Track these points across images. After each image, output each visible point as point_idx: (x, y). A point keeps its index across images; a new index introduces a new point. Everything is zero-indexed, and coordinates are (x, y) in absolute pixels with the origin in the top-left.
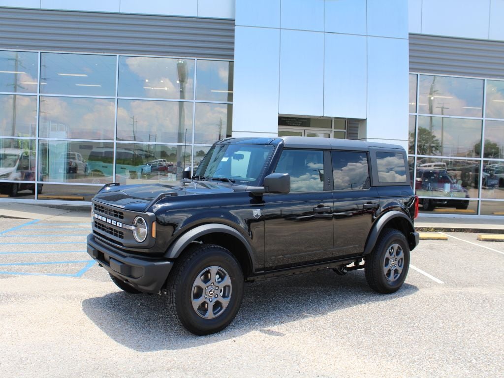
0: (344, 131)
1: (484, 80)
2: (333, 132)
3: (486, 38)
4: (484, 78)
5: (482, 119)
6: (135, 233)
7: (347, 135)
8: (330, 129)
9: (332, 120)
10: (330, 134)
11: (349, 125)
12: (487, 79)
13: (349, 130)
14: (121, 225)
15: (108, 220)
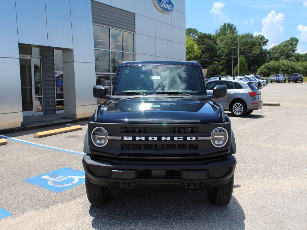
0: (40, 57)
1: (109, 28)
2: (33, 58)
3: (110, 5)
5: (109, 50)
6: (212, 141)
7: (42, 60)
8: (31, 56)
9: (31, 49)
10: (31, 59)
11: (43, 53)
12: (110, 28)
13: (44, 56)
14: (194, 138)
15: (163, 139)
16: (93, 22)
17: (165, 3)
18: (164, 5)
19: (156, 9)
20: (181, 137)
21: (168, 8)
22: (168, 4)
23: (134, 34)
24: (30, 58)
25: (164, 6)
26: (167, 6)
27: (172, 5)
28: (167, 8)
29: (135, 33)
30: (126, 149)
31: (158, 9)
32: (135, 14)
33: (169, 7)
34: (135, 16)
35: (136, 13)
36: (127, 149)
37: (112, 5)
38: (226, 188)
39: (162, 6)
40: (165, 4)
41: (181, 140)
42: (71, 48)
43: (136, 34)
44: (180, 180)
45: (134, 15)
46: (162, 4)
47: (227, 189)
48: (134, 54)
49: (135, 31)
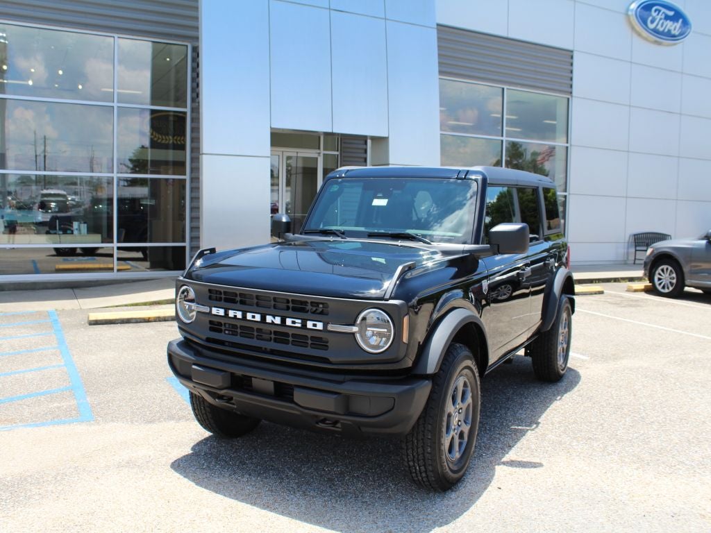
0: (336, 153)
1: (503, 89)
2: (322, 155)
3: (504, 34)
4: (503, 86)
5: (501, 138)
6: (358, 336)
7: (341, 159)
8: (318, 151)
9: (319, 138)
10: (317, 158)
11: (343, 145)
12: (505, 87)
13: (344, 152)
14: (320, 326)
15: (269, 319)
16: (441, 72)
17: (661, 19)
18: (657, 25)
19: (635, 36)
20: (297, 321)
21: (669, 31)
22: (671, 20)
23: (568, 99)
24: (316, 156)
25: (659, 27)
26: (670, 25)
27: (686, 23)
28: (666, 30)
29: (572, 96)
30: (229, 334)
31: (639, 35)
32: (572, 51)
33: (672, 28)
34: (572, 57)
35: (575, 49)
36: (231, 333)
37: (511, 36)
38: (417, 449)
39: (652, 26)
40: (661, 22)
41: (297, 325)
42: (387, 136)
43: (573, 98)
44: (293, 405)
45: (569, 54)
46: (652, 22)
47: (419, 450)
48: (567, 147)
49: (571, 93)
